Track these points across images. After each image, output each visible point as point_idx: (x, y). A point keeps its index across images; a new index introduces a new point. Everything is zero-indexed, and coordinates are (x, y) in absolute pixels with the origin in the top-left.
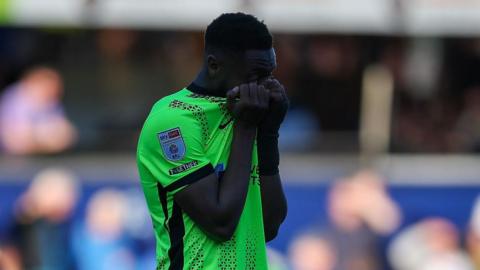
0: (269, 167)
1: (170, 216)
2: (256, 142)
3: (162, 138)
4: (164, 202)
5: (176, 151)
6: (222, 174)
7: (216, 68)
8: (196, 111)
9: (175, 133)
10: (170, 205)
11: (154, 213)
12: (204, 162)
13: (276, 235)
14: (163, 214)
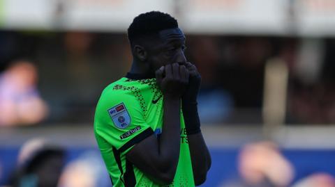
0: (194, 128)
1: (124, 171)
2: (181, 110)
3: (112, 112)
4: (119, 162)
5: (123, 120)
6: (159, 136)
7: (143, 54)
8: (134, 90)
9: (121, 108)
10: (124, 164)
11: (112, 172)
12: (145, 127)
13: (205, 180)
14: (119, 171)
